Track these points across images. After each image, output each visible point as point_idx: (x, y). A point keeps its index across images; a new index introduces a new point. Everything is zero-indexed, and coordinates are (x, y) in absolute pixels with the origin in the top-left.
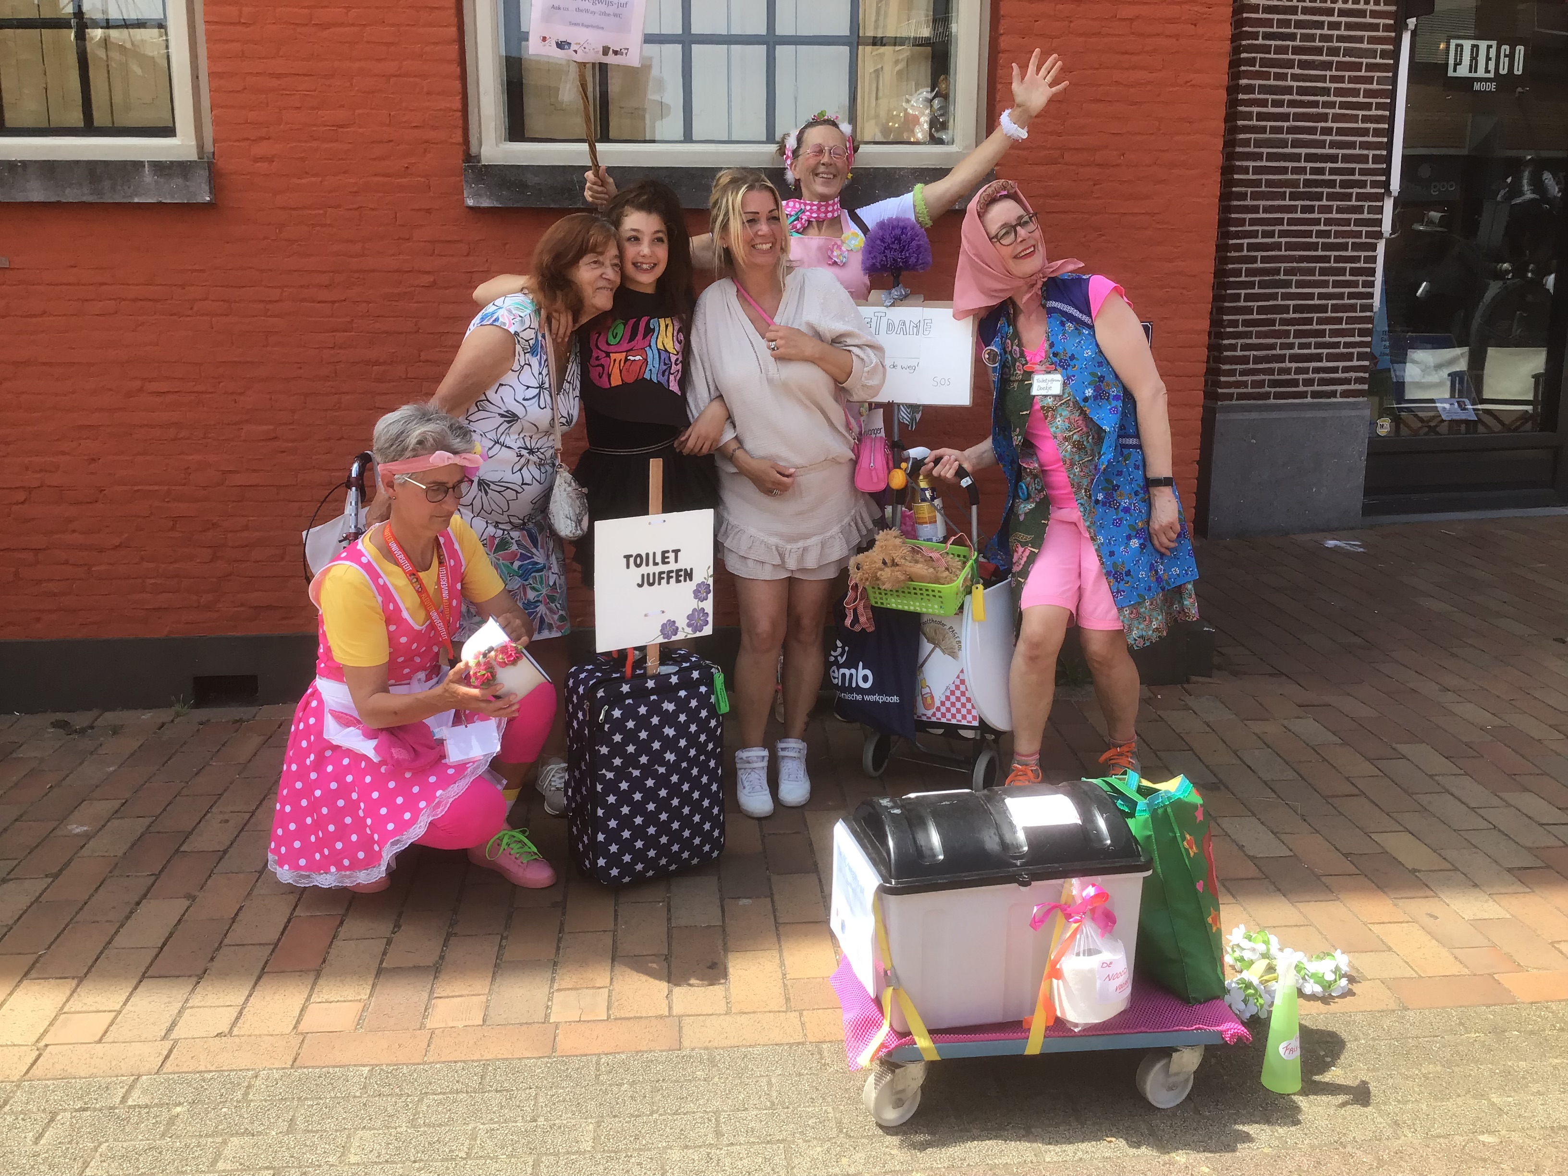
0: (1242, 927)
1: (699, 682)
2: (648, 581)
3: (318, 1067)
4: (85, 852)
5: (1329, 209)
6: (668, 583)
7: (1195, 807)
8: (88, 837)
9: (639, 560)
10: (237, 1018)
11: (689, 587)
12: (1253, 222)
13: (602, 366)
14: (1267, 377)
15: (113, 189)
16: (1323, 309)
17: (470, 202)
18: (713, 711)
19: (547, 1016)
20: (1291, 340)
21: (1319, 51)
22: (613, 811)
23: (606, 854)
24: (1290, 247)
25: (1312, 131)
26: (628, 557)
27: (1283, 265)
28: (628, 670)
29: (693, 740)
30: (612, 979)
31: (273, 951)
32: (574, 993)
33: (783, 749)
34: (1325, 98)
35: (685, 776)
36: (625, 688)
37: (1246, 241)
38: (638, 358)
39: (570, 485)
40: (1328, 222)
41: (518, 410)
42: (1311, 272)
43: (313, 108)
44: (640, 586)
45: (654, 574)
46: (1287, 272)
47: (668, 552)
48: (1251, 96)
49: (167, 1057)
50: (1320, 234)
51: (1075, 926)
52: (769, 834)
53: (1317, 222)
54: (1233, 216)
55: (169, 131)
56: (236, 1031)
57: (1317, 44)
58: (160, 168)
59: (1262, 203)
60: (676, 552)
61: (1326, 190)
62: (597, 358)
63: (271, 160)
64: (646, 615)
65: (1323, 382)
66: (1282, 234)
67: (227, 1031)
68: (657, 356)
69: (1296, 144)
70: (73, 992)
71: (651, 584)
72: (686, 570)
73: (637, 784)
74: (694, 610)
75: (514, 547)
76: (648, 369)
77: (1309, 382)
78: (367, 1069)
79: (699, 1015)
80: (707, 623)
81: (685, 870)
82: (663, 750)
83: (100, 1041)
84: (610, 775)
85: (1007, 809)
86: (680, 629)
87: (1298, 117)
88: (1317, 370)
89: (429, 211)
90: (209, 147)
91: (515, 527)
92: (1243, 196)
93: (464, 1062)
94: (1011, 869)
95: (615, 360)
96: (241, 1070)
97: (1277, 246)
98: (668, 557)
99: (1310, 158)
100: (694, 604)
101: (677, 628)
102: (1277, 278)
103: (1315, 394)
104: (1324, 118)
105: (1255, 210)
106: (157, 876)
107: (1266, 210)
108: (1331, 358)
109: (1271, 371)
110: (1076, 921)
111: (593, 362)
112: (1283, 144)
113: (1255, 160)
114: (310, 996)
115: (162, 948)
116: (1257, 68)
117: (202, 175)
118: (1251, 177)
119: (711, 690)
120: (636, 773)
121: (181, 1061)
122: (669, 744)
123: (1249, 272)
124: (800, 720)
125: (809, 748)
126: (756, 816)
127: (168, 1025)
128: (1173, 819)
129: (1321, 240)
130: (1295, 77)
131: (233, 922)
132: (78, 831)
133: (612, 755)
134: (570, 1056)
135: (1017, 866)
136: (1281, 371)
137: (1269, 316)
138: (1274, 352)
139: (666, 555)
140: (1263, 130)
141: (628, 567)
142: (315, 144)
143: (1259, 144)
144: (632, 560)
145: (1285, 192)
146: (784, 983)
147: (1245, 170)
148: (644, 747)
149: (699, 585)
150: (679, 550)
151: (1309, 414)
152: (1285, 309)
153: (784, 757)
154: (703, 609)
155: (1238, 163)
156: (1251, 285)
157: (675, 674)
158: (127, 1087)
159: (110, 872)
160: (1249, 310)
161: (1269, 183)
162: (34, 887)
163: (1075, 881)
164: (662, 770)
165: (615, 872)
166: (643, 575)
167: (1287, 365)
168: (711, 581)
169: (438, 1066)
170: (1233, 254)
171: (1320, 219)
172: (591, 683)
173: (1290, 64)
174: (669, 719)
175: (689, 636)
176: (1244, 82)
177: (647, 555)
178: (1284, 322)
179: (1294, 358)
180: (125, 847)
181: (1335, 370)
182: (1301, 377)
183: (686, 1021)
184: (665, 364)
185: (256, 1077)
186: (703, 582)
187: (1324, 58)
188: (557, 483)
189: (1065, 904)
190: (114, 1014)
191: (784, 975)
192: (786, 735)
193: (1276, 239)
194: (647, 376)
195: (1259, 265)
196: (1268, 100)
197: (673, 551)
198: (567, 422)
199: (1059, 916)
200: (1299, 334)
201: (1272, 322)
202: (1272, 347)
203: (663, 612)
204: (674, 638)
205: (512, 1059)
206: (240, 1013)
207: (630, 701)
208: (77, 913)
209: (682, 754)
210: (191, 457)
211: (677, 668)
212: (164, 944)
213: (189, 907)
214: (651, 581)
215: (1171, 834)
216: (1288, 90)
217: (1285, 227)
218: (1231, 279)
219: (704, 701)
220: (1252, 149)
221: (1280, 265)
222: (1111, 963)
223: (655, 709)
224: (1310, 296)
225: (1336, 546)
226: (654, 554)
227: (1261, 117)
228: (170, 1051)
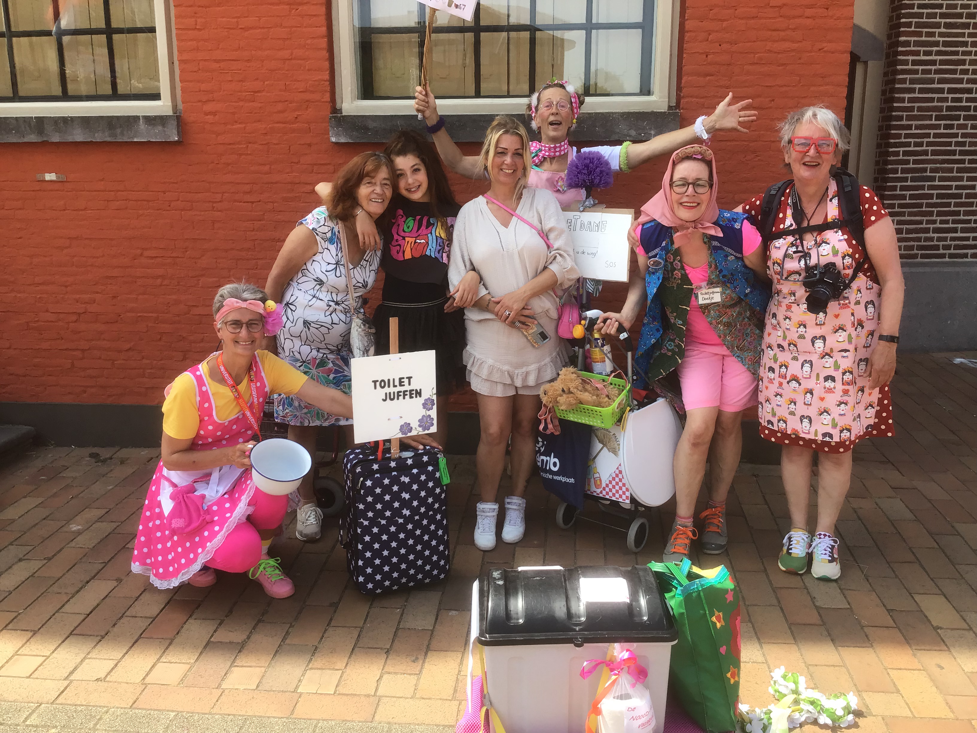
0: (783, 668)
1: (428, 463)
2: (390, 397)
3: (145, 709)
4: (73, 544)
5: (965, 127)
6: (404, 398)
7: (726, 591)
8: (79, 533)
9: (383, 384)
10: (113, 669)
11: (419, 401)
12: (907, 136)
13: (400, 245)
14: (916, 243)
15: (122, 134)
16: (959, 196)
17: (333, 139)
18: (438, 483)
19: (297, 687)
20: (934, 218)
21: (960, 16)
22: (368, 546)
23: (364, 574)
24: (934, 153)
25: (954, 72)
26: (375, 382)
27: (929, 166)
28: (380, 454)
29: (423, 502)
30: (347, 664)
31: (152, 622)
32: (319, 671)
33: (509, 503)
34: (964, 49)
35: (418, 525)
36: (375, 467)
37: (901, 149)
38: (423, 241)
39: (360, 327)
40: (964, 135)
41: (324, 279)
42: (951, 170)
43: (240, 81)
44: (384, 400)
45: (394, 393)
46: (933, 170)
47: (403, 378)
48: (908, 49)
49: (63, 692)
50: (958, 144)
51: (614, 677)
52: (487, 562)
53: (956, 135)
54: (892, 132)
55: (156, 97)
56: (107, 679)
57: (959, 10)
58: (151, 120)
59: (914, 123)
60: (409, 378)
61: (963, 113)
62: (397, 241)
63: (214, 114)
64: (389, 420)
65: (957, 247)
66: (929, 144)
67: (103, 676)
68: (435, 241)
69: (941, 81)
70: (28, 641)
71: (392, 400)
72: (416, 390)
73: (384, 530)
74: (423, 416)
75: (331, 365)
76: (428, 249)
77: (948, 247)
78: (174, 714)
79: (393, 697)
80: (433, 424)
81: (420, 586)
82: (401, 507)
83: (29, 677)
84: (366, 523)
85: (579, 587)
86: (414, 428)
87: (942, 62)
88: (953, 239)
89: (310, 145)
90: (180, 106)
91: (332, 352)
92: (900, 118)
93: (234, 715)
94: (571, 633)
95: (408, 242)
96: (100, 706)
97: (926, 153)
98: (403, 382)
99: (950, 91)
100: (423, 412)
101: (412, 428)
102: (925, 174)
103: (951, 256)
104: (963, 62)
105: (909, 127)
106: (106, 564)
107: (917, 127)
108: (963, 230)
109: (919, 239)
110: (615, 674)
111: (394, 243)
112: (932, 81)
113: (910, 93)
114: (161, 657)
115: (88, 615)
116: (913, 29)
117: (173, 124)
118: (906, 104)
119: (437, 468)
120: (383, 522)
121: (69, 697)
122: (405, 504)
123: (904, 171)
124: (521, 484)
125: (526, 503)
126: (481, 549)
127: (72, 669)
128: (704, 601)
129: (958, 148)
130: (941, 35)
131: (136, 600)
132: (75, 529)
133: (366, 510)
134: (300, 719)
135: (575, 630)
136: (927, 239)
137: (918, 201)
138: (921, 226)
139: (402, 380)
140: (916, 72)
141: (375, 388)
142: (241, 104)
143: (912, 81)
144: (378, 384)
145: (932, 115)
146: (457, 678)
147: (903, 100)
148: (388, 506)
149: (426, 400)
150: (411, 377)
151: (946, 270)
152: (931, 196)
153: (508, 509)
154: (430, 416)
155: (896, 95)
156: (905, 179)
157: (410, 458)
158: (30, 711)
159: (81, 559)
160: (904, 197)
161: (920, 109)
162: (34, 565)
163: (617, 645)
164: (401, 521)
165: (370, 586)
166: (386, 394)
167: (931, 235)
168: (435, 398)
169: (217, 717)
170: (892, 158)
171: (958, 133)
172: (354, 462)
173: (938, 25)
174: (405, 487)
175: (420, 433)
176: (902, 39)
177: (389, 380)
178: (928, 205)
179: (936, 231)
180: (96, 541)
181: (967, 239)
182: (941, 243)
183: (384, 700)
184: (440, 246)
185: (107, 712)
186: (429, 398)
187: (964, 20)
188: (353, 326)
189: (609, 661)
190: (45, 658)
191: (460, 671)
192: (511, 493)
193: (924, 148)
194: (428, 253)
195: (911, 166)
196: (920, 51)
197: (407, 378)
198: (363, 285)
199: (606, 670)
200: (939, 214)
201: (921, 206)
202: (921, 222)
203: (401, 417)
204: (409, 434)
205: (264, 717)
206: (116, 665)
207: (378, 475)
208: (51, 586)
209: (415, 511)
210: (170, 297)
211: (413, 454)
212: (91, 612)
213: (115, 587)
214: (392, 397)
215: (701, 612)
216: (937, 44)
217: (932, 139)
218: (891, 175)
219: (431, 476)
220: (907, 85)
221: (926, 166)
222: (635, 708)
223: (395, 481)
224: (950, 187)
225: (961, 363)
226: (394, 380)
227: (914, 63)
228: (66, 688)
